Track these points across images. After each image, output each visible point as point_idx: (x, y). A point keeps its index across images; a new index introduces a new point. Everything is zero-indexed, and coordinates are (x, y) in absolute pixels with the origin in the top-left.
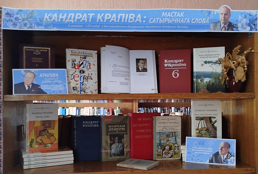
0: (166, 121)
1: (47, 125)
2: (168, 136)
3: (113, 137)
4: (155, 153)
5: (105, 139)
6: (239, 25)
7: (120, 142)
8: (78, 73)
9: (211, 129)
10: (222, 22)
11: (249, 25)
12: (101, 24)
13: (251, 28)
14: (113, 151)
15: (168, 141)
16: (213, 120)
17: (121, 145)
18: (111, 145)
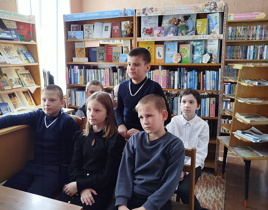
0: (116, 48)
1: (81, 49)
2: (117, 54)
3: (100, 54)
4: (113, 60)
5: (98, 54)
6: (128, 14)
7: (102, 55)
8: (87, 32)
9: (128, 51)
10: (123, 13)
11: (131, 14)
12: (89, 17)
13: (132, 15)
14: (100, 59)
15: (117, 55)
16: (128, 47)
17: (103, 56)
18: (99, 56)
